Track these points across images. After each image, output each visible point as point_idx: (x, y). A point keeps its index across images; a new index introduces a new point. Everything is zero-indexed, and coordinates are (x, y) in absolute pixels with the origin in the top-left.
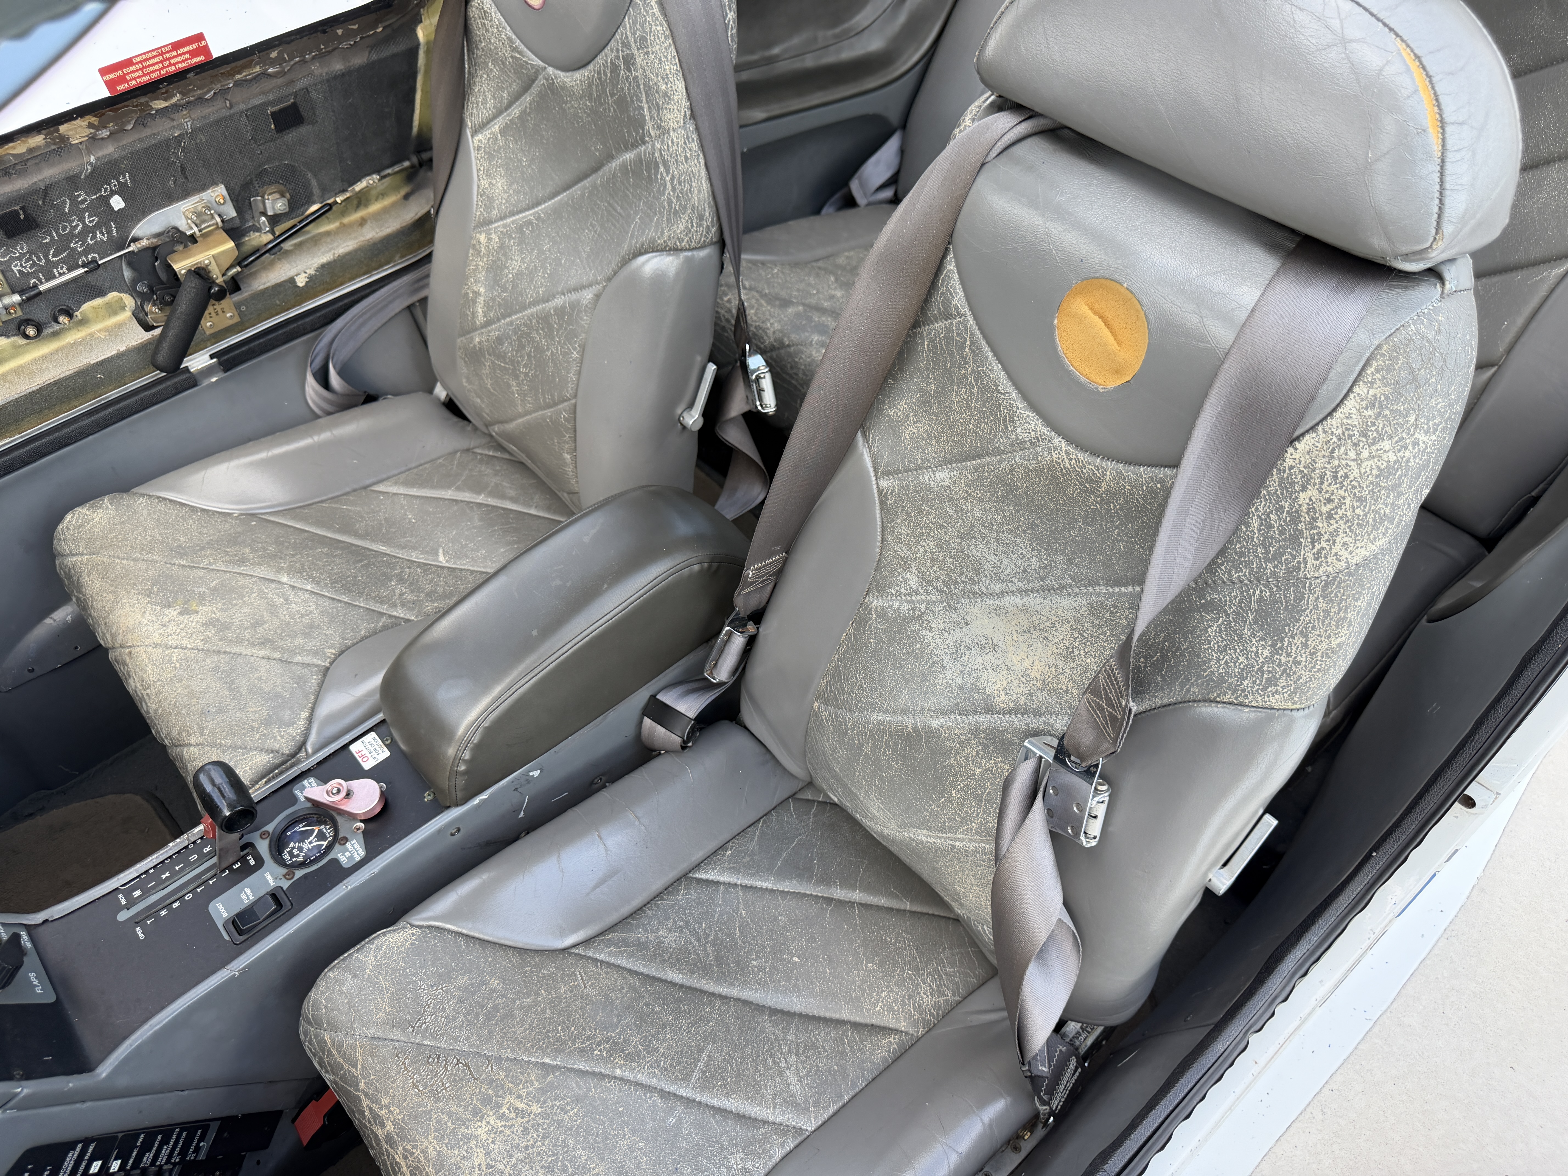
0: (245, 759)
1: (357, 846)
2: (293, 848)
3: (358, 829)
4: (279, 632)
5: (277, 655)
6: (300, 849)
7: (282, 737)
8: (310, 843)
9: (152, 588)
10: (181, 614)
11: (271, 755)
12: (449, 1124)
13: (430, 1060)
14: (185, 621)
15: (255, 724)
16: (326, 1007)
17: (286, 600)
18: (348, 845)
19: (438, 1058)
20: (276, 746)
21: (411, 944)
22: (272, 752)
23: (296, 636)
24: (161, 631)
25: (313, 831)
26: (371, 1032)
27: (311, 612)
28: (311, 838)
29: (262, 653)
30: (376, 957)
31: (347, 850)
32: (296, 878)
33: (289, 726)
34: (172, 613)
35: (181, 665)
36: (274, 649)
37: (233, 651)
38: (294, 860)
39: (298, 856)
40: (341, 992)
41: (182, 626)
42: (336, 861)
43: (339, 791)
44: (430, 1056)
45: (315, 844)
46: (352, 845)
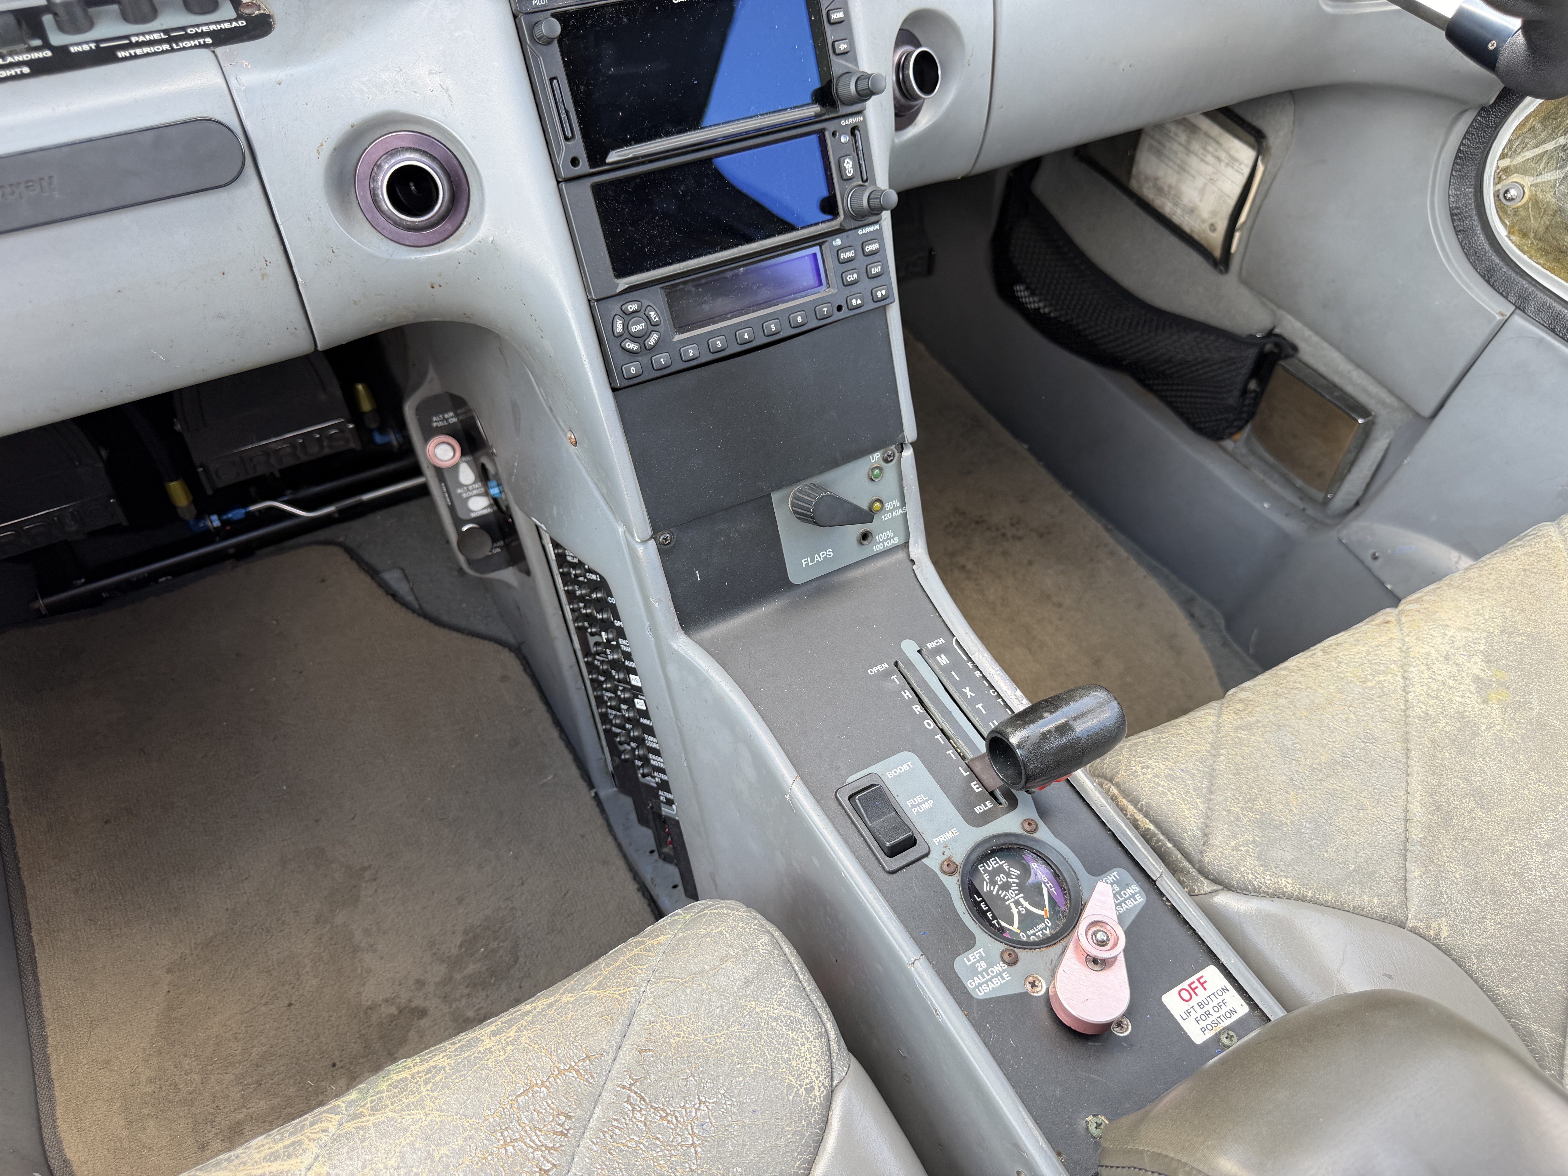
0: (1187, 792)
1: (997, 982)
2: (1008, 875)
3: (1033, 985)
4: (1472, 835)
5: (1416, 833)
6: (1006, 887)
7: (1236, 848)
8: (1017, 903)
9: (1520, 635)
10: (1477, 679)
11: (1198, 833)
12: (444, 1150)
13: (563, 1118)
14: (1463, 687)
15: (1260, 804)
16: (707, 935)
17: (1548, 844)
18: (1001, 967)
19: (562, 1133)
20: (1217, 840)
21: (790, 1086)
22: (1206, 835)
23: (1467, 865)
24: (1434, 655)
25: (1041, 906)
26: (644, 1013)
27: (1531, 890)
28: (1026, 904)
29: (1416, 808)
30: (776, 1019)
31: (990, 965)
32: (944, 878)
33: (1259, 859)
34: (1477, 666)
35: (1372, 688)
36: (1429, 828)
37: (1412, 762)
38: (986, 877)
39: (993, 883)
40: (724, 959)
41: (1451, 682)
42: (970, 943)
43: (1102, 943)
44: (570, 1118)
45: (1014, 911)
46: (1000, 974)
